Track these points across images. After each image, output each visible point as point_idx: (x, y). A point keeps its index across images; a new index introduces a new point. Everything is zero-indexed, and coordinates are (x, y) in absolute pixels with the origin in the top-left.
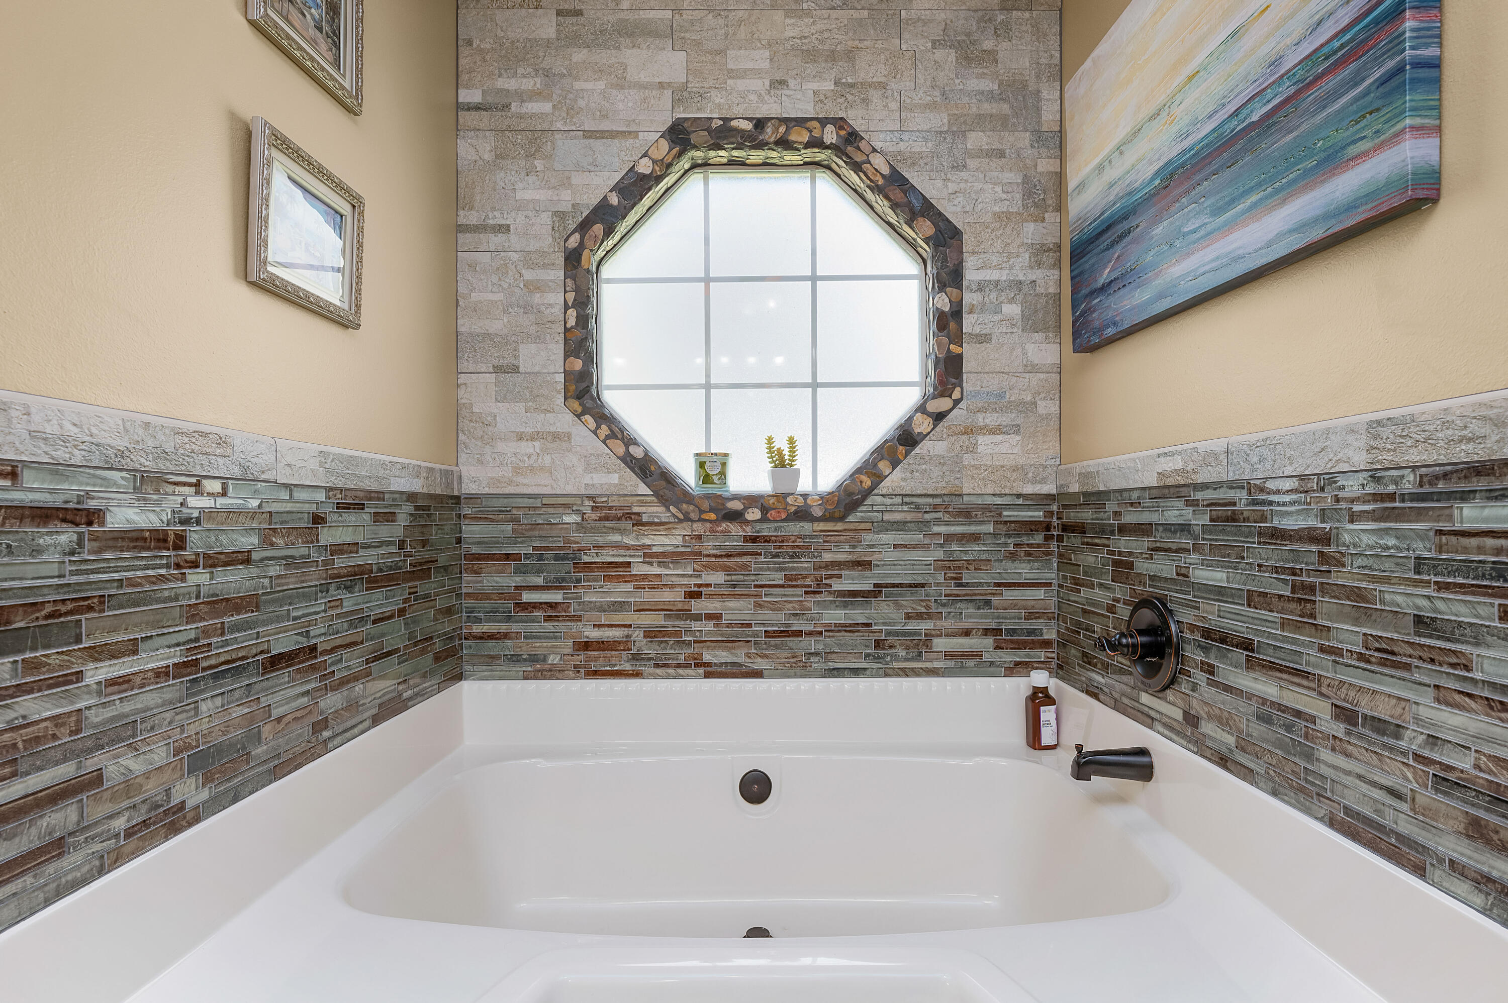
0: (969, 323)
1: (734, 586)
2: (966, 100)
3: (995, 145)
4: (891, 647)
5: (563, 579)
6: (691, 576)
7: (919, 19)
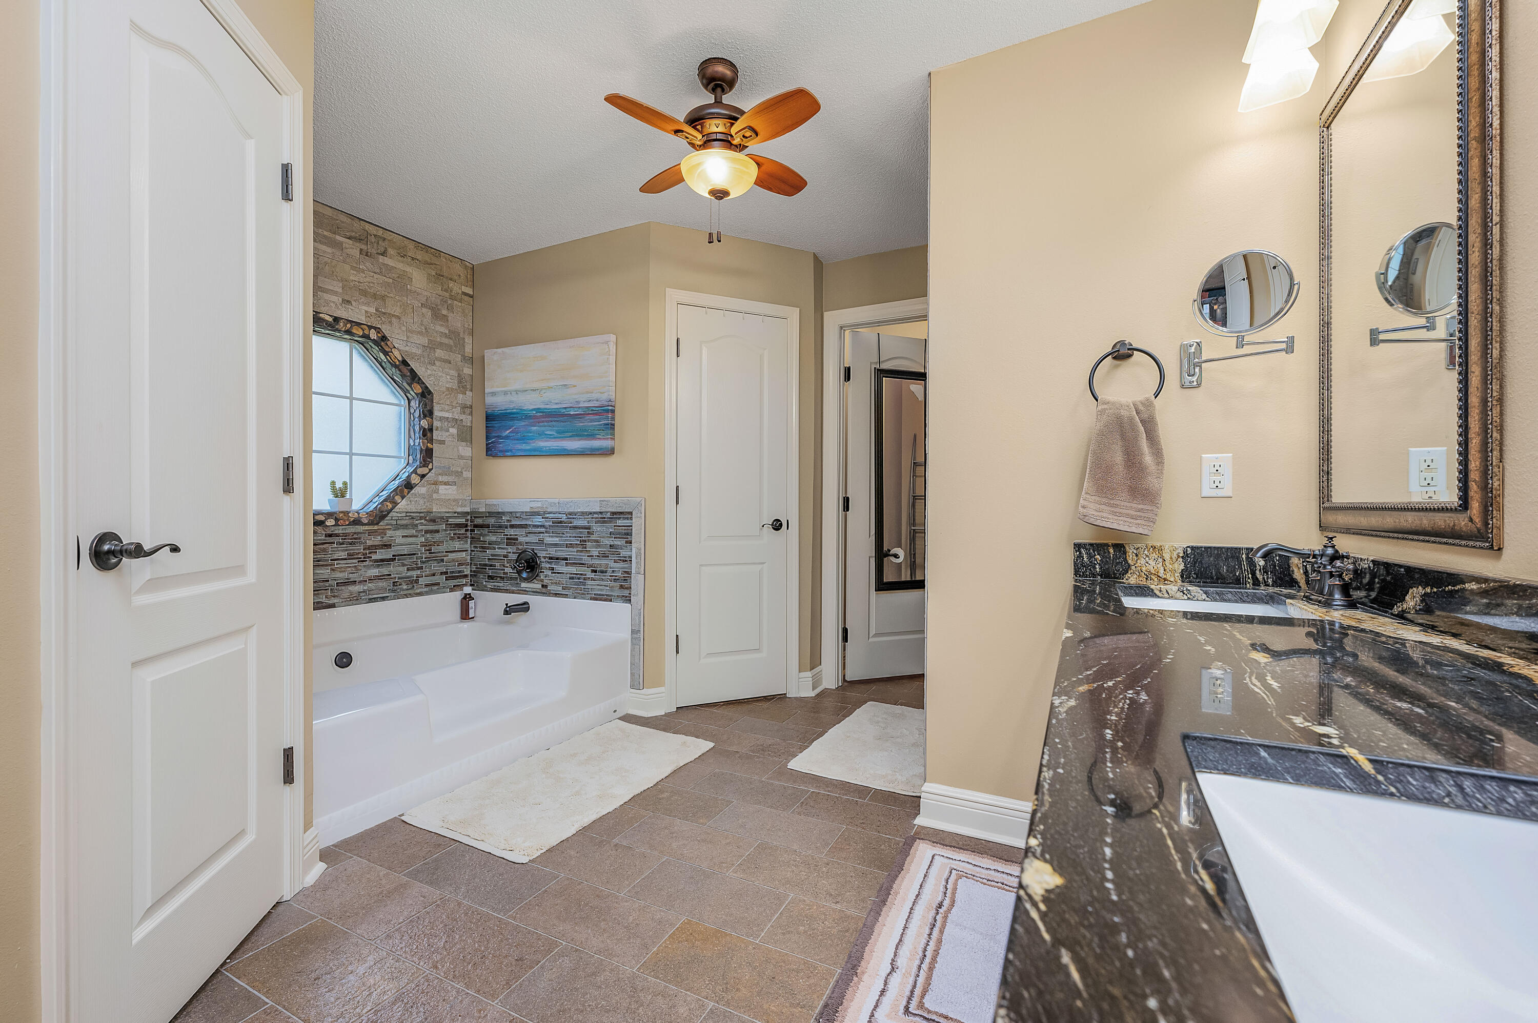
0: (436, 435)
1: (319, 561)
2: (435, 334)
3: (447, 357)
4: (400, 585)
7: (415, 292)
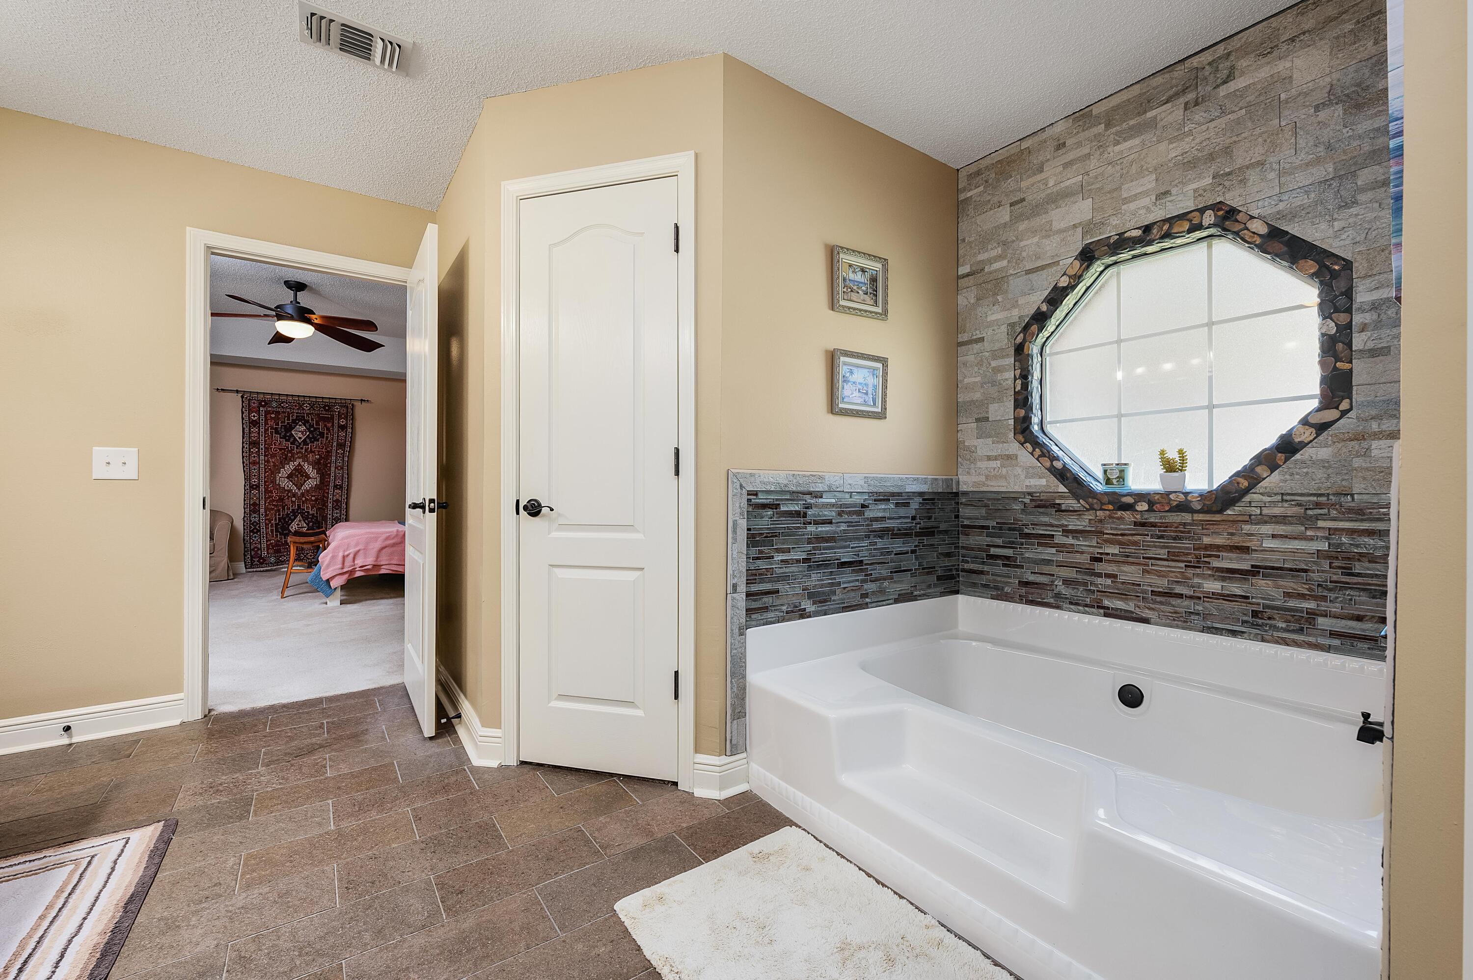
0: (1360, 341)
1: (1128, 556)
4: (1269, 618)
5: (1013, 543)
6: (1095, 547)
7: (1301, 94)
